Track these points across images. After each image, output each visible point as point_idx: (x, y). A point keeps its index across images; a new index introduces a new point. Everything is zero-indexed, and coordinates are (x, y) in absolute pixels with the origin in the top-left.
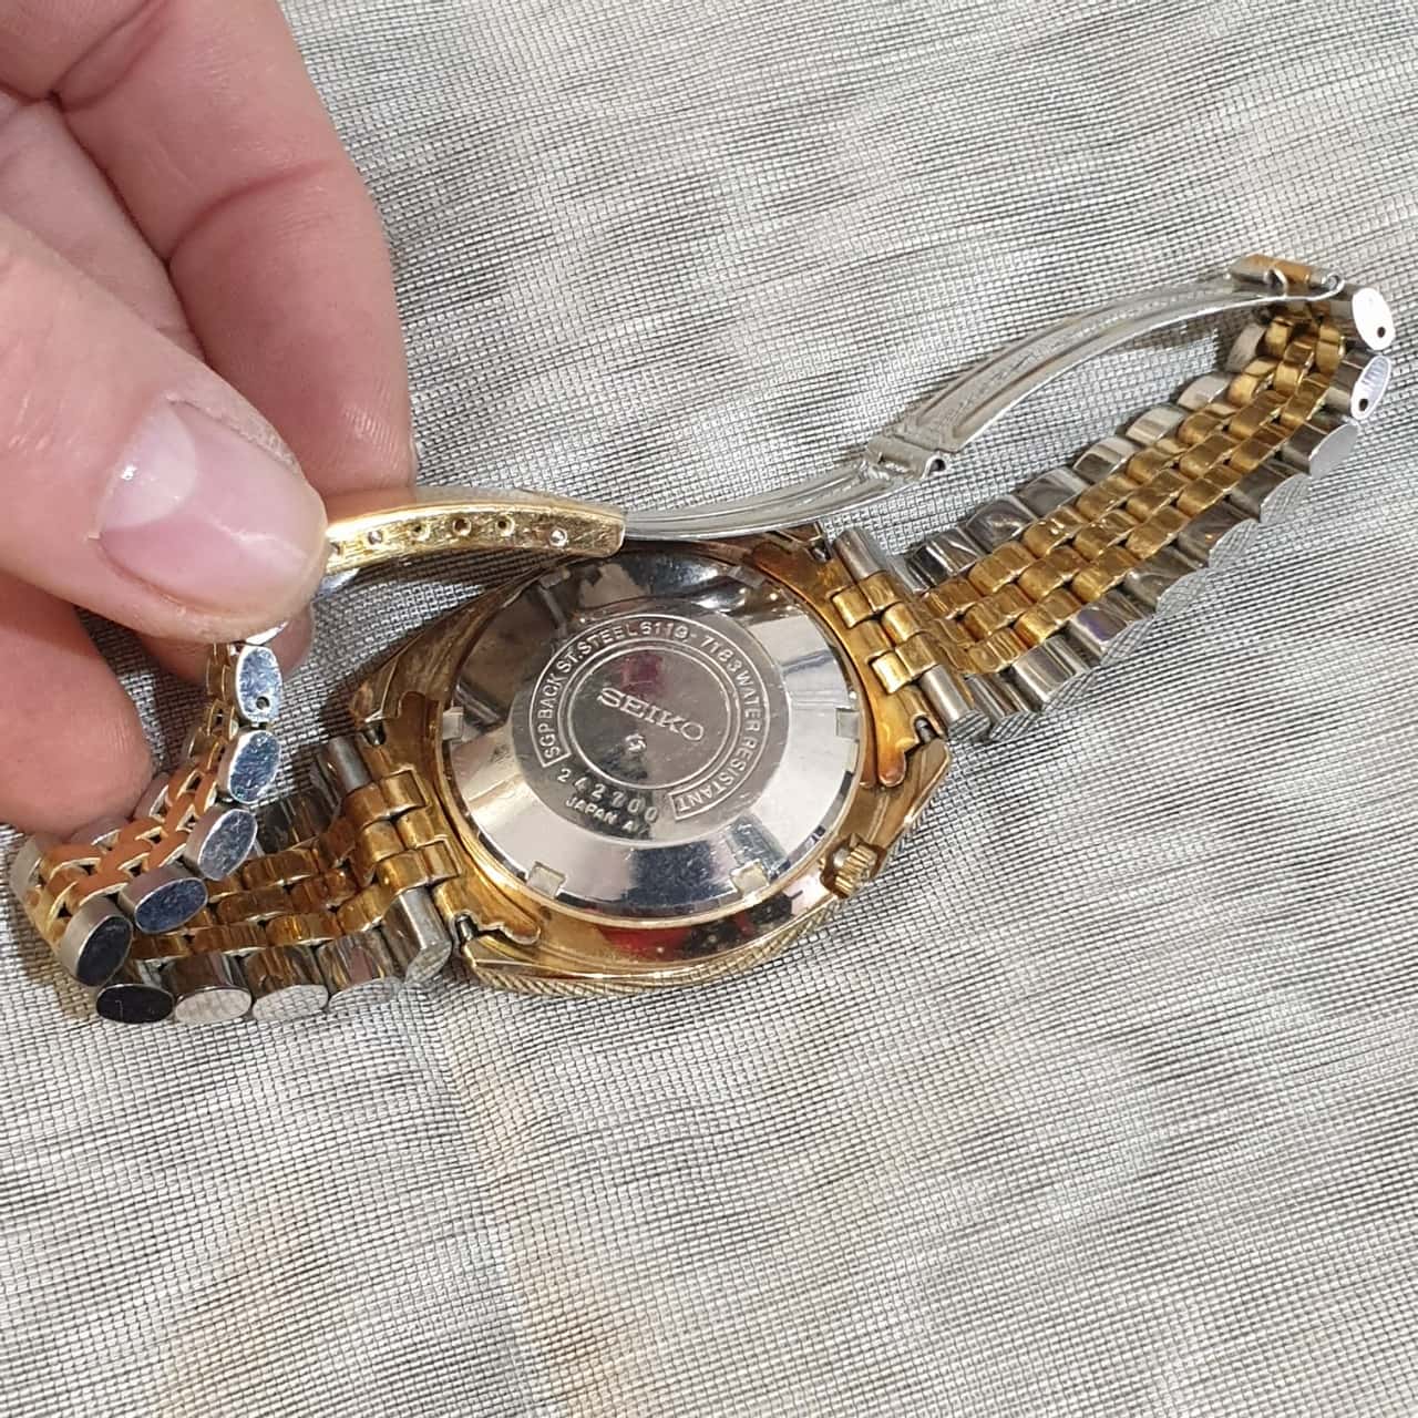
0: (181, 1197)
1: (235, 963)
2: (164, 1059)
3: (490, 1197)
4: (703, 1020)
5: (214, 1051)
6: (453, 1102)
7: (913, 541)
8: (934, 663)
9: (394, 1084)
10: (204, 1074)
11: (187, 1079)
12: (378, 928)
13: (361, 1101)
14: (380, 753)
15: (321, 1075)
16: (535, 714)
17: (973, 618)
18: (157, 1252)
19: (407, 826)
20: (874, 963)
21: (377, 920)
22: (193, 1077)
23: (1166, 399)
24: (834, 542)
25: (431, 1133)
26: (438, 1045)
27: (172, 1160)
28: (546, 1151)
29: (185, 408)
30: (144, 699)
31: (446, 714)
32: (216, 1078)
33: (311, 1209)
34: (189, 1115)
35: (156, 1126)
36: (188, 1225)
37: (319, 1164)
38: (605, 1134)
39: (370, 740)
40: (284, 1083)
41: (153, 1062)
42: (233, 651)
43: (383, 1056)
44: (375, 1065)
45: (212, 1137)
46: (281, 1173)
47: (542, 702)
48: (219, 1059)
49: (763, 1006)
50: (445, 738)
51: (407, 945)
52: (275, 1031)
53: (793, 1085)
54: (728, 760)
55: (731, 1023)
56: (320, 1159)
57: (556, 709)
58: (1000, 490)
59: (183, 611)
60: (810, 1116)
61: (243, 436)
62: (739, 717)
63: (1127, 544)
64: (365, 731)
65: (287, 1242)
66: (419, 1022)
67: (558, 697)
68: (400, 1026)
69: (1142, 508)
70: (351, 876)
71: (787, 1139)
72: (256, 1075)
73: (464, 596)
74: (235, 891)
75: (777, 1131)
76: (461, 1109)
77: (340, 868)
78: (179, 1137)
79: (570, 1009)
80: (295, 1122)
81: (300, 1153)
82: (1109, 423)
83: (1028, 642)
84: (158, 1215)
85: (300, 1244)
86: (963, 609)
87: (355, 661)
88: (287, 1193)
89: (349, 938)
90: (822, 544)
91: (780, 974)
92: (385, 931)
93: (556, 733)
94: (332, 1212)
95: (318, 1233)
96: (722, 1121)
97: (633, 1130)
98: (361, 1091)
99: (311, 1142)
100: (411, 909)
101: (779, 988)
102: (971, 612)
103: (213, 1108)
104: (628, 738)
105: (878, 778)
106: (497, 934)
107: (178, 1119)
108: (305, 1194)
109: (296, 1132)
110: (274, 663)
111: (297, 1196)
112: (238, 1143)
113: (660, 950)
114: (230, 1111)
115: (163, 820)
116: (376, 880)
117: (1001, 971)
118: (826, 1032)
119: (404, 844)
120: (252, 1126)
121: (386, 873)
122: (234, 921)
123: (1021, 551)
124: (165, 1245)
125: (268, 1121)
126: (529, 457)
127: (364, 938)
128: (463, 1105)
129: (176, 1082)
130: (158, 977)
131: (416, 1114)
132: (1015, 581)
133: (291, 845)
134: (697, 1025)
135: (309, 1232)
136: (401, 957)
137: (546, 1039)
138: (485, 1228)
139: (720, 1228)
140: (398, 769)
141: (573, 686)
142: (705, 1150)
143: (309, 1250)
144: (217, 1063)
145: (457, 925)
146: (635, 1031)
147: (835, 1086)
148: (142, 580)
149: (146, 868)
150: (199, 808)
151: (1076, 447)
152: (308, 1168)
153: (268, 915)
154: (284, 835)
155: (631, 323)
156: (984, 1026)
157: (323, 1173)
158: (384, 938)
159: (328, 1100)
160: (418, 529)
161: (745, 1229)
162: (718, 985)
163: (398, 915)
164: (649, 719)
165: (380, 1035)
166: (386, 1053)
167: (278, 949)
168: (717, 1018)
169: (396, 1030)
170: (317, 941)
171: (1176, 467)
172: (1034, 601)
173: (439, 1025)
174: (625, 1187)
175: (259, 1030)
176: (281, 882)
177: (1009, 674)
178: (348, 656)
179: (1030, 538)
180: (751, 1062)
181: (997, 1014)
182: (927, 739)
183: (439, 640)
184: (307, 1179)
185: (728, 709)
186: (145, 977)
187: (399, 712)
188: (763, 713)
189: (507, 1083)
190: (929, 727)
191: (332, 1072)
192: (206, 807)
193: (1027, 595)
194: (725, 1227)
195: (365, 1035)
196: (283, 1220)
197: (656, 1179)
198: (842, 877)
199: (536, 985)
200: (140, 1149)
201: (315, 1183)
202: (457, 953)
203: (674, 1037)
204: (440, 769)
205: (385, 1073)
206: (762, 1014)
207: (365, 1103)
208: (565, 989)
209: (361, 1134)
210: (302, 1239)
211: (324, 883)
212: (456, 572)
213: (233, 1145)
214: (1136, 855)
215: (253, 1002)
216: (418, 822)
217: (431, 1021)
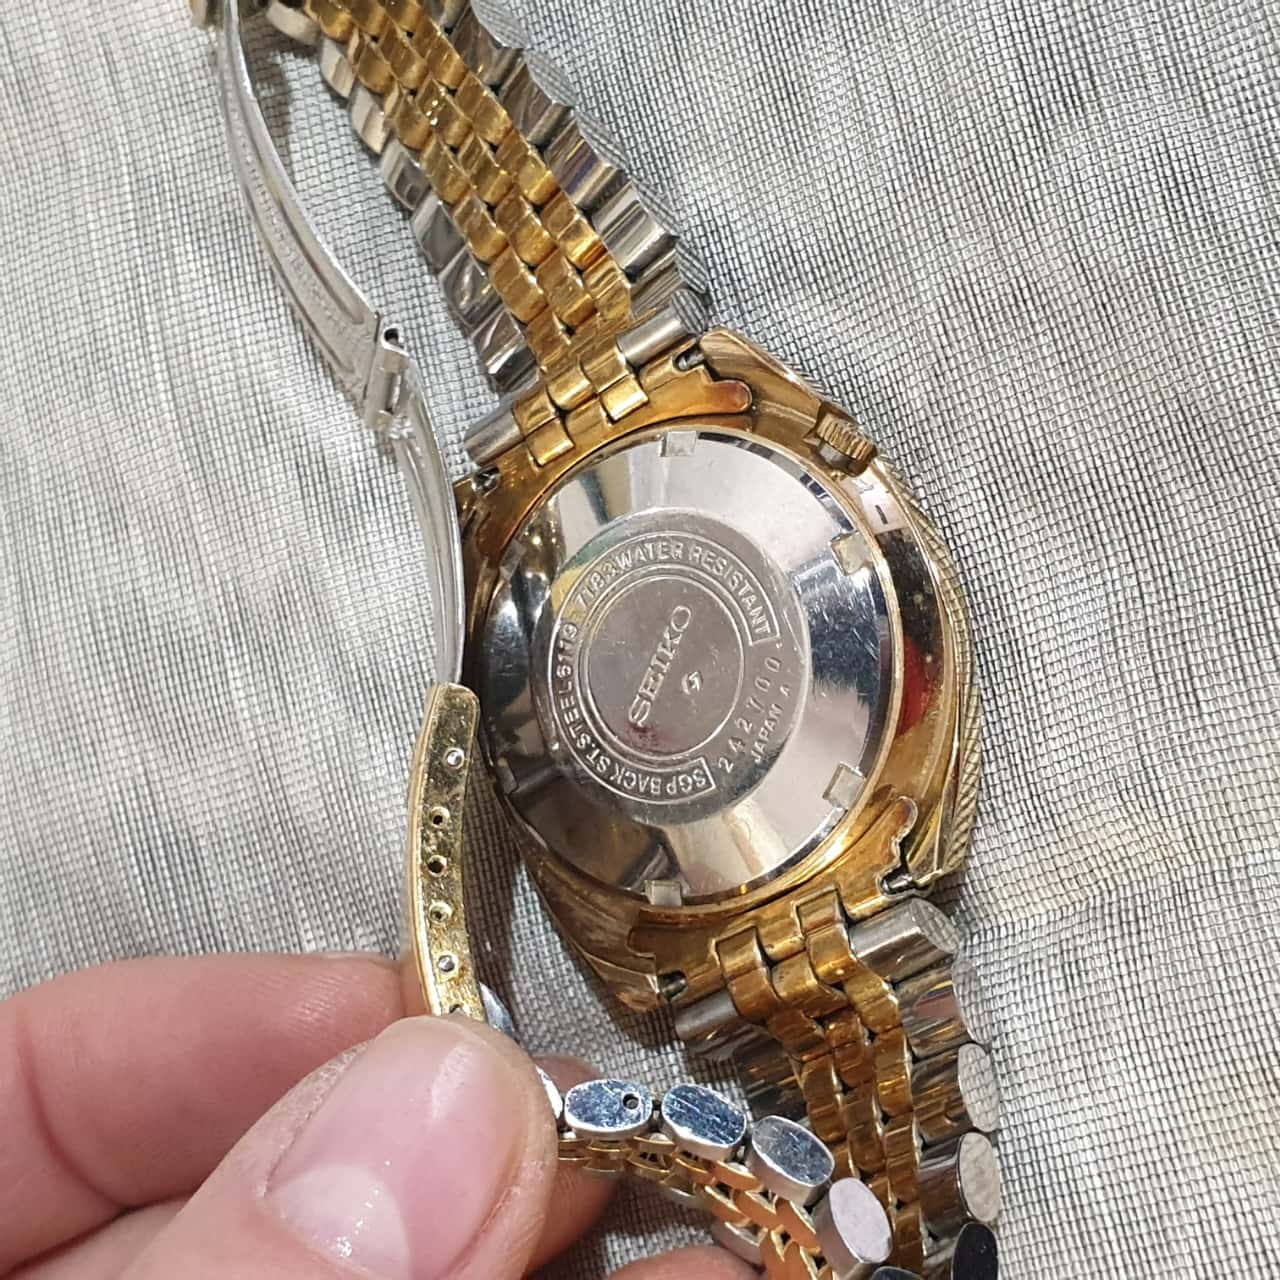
0: (1200, 1223)
1: (929, 1151)
2: (1039, 1239)
3: (1210, 861)
4: (1011, 617)
5: (1031, 1180)
6: (1098, 904)
7: (486, 387)
8: (616, 349)
9: (1074, 971)
10: (1058, 1192)
11: (1062, 1213)
12: (895, 985)
13: (1094, 1010)
14: (696, 977)
15: (1063, 1056)
16: (656, 798)
17: (570, 316)
18: (1264, 1252)
19: (777, 948)
20: (952, 422)
21: (886, 987)
22: (1061, 1205)
23: (344, 112)
24: (479, 464)
25: (1134, 930)
26: (1031, 921)
27: (1157, 1233)
28: (1158, 795)
29: (276, 1176)
30: (627, 1251)
31: (653, 901)
32: (1062, 1179)
33: (1219, 1070)
34: (1105, 1211)
35: (1116, 1250)
36: (1234, 1216)
37: (1166, 1060)
38: (1140, 727)
39: (679, 990)
40: (1070, 1100)
41: (1042, 1252)
42: (570, 1136)
43: (1043, 983)
44: (1053, 994)
45: (1131, 1185)
46: (1176, 1105)
47: (642, 789)
48: (1041, 1174)
49: (997, 549)
50: (679, 902)
51: (912, 952)
52: (1009, 1108)
53: (1089, 513)
54: (715, 578)
55: (1015, 585)
56: (1161, 1059)
57: (651, 774)
58: (433, 290)
59: (516, 1190)
60: (1126, 494)
61: (318, 1109)
62: (667, 566)
63: (495, 143)
64: (670, 995)
65: (1257, 1099)
66: (1004, 943)
67: (637, 771)
68: (1007, 965)
69: (455, 128)
70: (834, 1016)
71: (1151, 520)
72: (1061, 1132)
73: (526, 885)
74: (848, 1150)
75: (1142, 531)
76: (1106, 895)
77: (825, 1027)
78: (1130, 1224)
79: (994, 768)
80: (1116, 1088)
81: (1153, 1082)
82: (366, 174)
83: (599, 253)
84: (1221, 1250)
85: (1260, 1084)
86: (560, 327)
87: (595, 1011)
88: (1200, 1098)
89: (905, 1021)
90: (480, 478)
91: (961, 530)
92: (898, 976)
93: (678, 773)
94: (1224, 1046)
95: (1248, 1063)
96: (1128, 595)
97: (1136, 695)
98: (1082, 1010)
99: (1140, 1069)
100: (873, 944)
101: (977, 531)
102: (564, 318)
103: (1098, 1183)
104: (686, 691)
105: (741, 413)
106: (904, 845)
107: (1109, 1224)
108: (1201, 1078)
109: (1128, 1087)
110: (584, 1087)
111: (1204, 1086)
112: (1139, 1154)
113: (929, 659)
114: (1101, 1162)
115: (766, 1230)
116: (839, 986)
117: (964, 276)
118: (1029, 476)
119: (799, 952)
120: (1119, 1138)
121: (831, 973)
122: (882, 1152)
123: (498, 264)
124: (1257, 1243)
125: (1114, 1119)
126: (376, 809)
127: (903, 1004)
128: (1101, 894)
129: (1066, 1225)
130: (944, 1241)
131: (1111, 947)
132: (532, 269)
133: (797, 1086)
134: (1016, 624)
135: (1247, 1073)
136: (929, 958)
137: (1027, 796)
138: (1246, 867)
139: (1254, 595)
140: (713, 958)
141: (624, 754)
142: (1162, 614)
143: (1268, 1073)
144: (1045, 1176)
145: (892, 892)
146: (1022, 694)
147: (1091, 465)
148: (475, 1238)
149: (817, 1250)
150: (751, 1185)
151: (391, 209)
152: (1170, 1073)
153: (876, 1112)
154: (787, 1094)
155: (234, 692)
156: (1027, 295)
157: (1177, 1056)
158: (906, 979)
159: (1092, 1048)
160: (439, 915)
161: (1256, 566)
162: (971, 602)
163: (881, 960)
164: (665, 668)
165: (1017, 987)
166: (1038, 980)
167: (916, 1102)
168: (1010, 601)
169: (1013, 969)
170: (907, 1056)
171: (413, 93)
172: (555, 247)
173: (1009, 920)
174: (1203, 704)
175: (1009, 1128)
176: (839, 1097)
177: (633, 273)
178: (589, 1017)
179: (486, 252)
180: (1061, 562)
181: (1014, 281)
182: (700, 357)
183: (571, 910)
184: (1184, 1075)
185: (658, 578)
186: (941, 1257)
187: (650, 955)
188: (664, 539)
189: (1078, 841)
190: (686, 355)
191: (1059, 1043)
192: (750, 1175)
193: (547, 256)
194: (1252, 589)
195: (1017, 1005)
196: (1232, 1103)
197: (1194, 668)
198: (852, 452)
199: (966, 806)
200: (1143, 1270)
201: (1189, 1065)
202: (926, 893)
203: (1029, 650)
204: (715, 908)
205: (1062, 981)
206: (1005, 550)
207: (1097, 1005)
208: (971, 774)
209: (1133, 1010)
210: (1254, 1081)
211: (841, 1047)
212: (499, 892)
213: (1141, 1161)
214: (838, 129)
215: (976, 1130)
216: (775, 936)
217: (1003, 929)
